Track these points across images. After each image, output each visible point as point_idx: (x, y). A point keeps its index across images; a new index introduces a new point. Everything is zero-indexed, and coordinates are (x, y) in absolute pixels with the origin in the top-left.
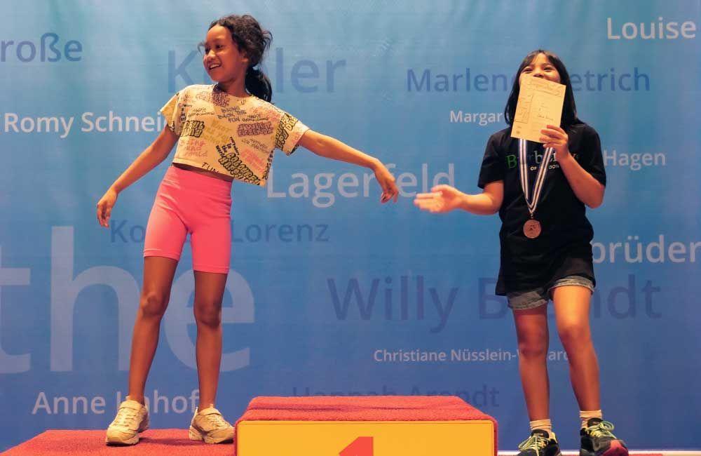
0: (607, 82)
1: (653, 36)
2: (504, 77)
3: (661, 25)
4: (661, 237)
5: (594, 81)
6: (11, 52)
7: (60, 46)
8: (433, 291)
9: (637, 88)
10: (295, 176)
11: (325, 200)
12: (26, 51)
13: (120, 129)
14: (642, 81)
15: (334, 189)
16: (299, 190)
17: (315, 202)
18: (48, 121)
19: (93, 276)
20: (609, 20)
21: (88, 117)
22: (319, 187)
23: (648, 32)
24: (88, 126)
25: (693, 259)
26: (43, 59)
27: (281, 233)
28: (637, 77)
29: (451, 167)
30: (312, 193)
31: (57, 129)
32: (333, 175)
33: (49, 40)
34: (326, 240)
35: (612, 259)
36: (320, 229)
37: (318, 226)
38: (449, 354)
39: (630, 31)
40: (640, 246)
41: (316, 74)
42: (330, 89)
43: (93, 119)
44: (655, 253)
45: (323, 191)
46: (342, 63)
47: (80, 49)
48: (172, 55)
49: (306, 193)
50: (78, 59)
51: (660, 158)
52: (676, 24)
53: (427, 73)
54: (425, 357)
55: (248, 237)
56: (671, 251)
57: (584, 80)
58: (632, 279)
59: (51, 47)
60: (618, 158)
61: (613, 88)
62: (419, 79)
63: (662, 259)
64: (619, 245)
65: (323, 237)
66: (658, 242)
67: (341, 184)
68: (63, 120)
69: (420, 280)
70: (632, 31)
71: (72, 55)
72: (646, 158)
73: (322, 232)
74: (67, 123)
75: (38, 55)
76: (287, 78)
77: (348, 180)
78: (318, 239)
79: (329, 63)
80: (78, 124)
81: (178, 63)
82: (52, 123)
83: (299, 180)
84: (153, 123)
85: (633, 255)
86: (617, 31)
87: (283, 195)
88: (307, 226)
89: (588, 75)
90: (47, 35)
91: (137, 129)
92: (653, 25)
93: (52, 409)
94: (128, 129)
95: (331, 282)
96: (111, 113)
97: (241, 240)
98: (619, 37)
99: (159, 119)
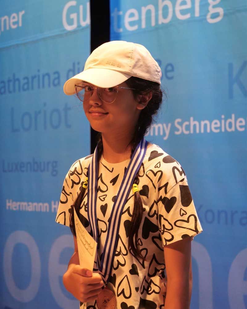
7: (162, 69)
13: (198, 131)
21: (178, 123)
24: (178, 130)
31: (162, 133)
43: (181, 124)
47: (173, 70)
50: (172, 78)
68: (165, 125)
71: (170, 74)
74: (167, 127)
80: (174, 129)
82: (159, 129)
91: (208, 131)
94: (202, 131)
96: (192, 119)
99: (223, 121)
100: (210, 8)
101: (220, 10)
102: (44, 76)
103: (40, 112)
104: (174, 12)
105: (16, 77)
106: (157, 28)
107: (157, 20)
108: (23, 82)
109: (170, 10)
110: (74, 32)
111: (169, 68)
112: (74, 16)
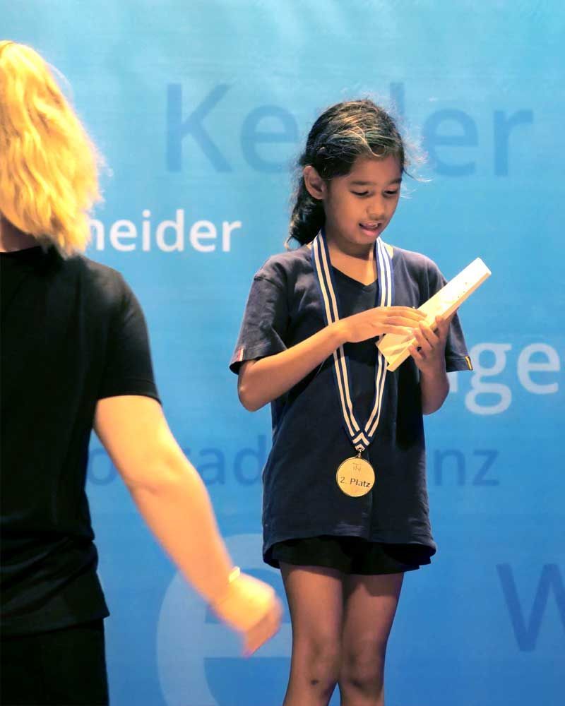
11: (492, 399)
15: (509, 376)
22: (479, 371)
30: (465, 385)
32: (508, 347)
34: (495, 483)
36: (480, 461)
37: (477, 453)
41: (471, 138)
42: (501, 167)
45: (486, 380)
46: (525, 117)
48: (174, 93)
65: (486, 477)
67: (524, 367)
73: (487, 465)
77: (539, 357)
78: (478, 481)
79: (499, 116)
81: (187, 109)
84: (133, 233)
88: (454, 452)
91: (100, 245)
95: (505, 572)
99: (146, 226)
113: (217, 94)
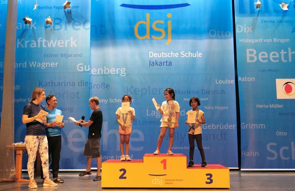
0: (216, 92)
1: (225, 83)
2: (194, 91)
3: (227, 81)
4: (227, 124)
5: (213, 92)
6: (95, 86)
7: (105, 85)
8: (181, 135)
9: (222, 94)
10: (152, 111)
12: (98, 86)
13: (117, 102)
14: (223, 92)
16: (153, 114)
17: (156, 117)
18: (103, 100)
19: (111, 132)
20: (216, 80)
21: (111, 100)
22: (157, 114)
23: (224, 82)
24: (111, 101)
25: (234, 128)
26: (102, 88)
27: (150, 123)
28: (222, 91)
29: (184, 110)
30: (156, 115)
31: (104, 102)
33: (103, 84)
35: (217, 128)
37: (157, 121)
38: (184, 148)
39: (220, 82)
40: (223, 126)
41: (156, 91)
42: (159, 93)
43: (112, 100)
44: (226, 127)
45: (158, 114)
47: (109, 86)
48: (127, 87)
49: (155, 115)
50: (108, 88)
51: (227, 108)
52: (230, 81)
53: (179, 90)
54: (179, 148)
55: (143, 124)
56: (229, 127)
57: (211, 92)
58: (221, 132)
59: (104, 86)
60: (218, 108)
61: (217, 93)
62: (177, 92)
63: (227, 128)
64: (219, 125)
66: (227, 125)
69: (178, 132)
70: (221, 82)
72: (224, 108)
74: (106, 101)
75: (101, 87)
76: (151, 92)
78: (157, 124)
79: (159, 89)
80: (109, 101)
81: (129, 88)
82: (104, 101)
83: (153, 112)
85: (222, 127)
86: (218, 82)
87: (150, 115)
88: (155, 121)
89: (212, 91)
90: (102, 83)
92: (225, 81)
93: (103, 158)
96: (115, 99)
97: (141, 124)
98: (218, 83)
100: (121, 72)
101: (125, 74)
102: (67, 83)
103: (65, 93)
104: (110, 72)
105: (53, 82)
106: (104, 75)
107: (104, 72)
108: (56, 83)
109: (109, 71)
110: (82, 72)
111: (108, 85)
112: (82, 68)
113: (132, 87)
